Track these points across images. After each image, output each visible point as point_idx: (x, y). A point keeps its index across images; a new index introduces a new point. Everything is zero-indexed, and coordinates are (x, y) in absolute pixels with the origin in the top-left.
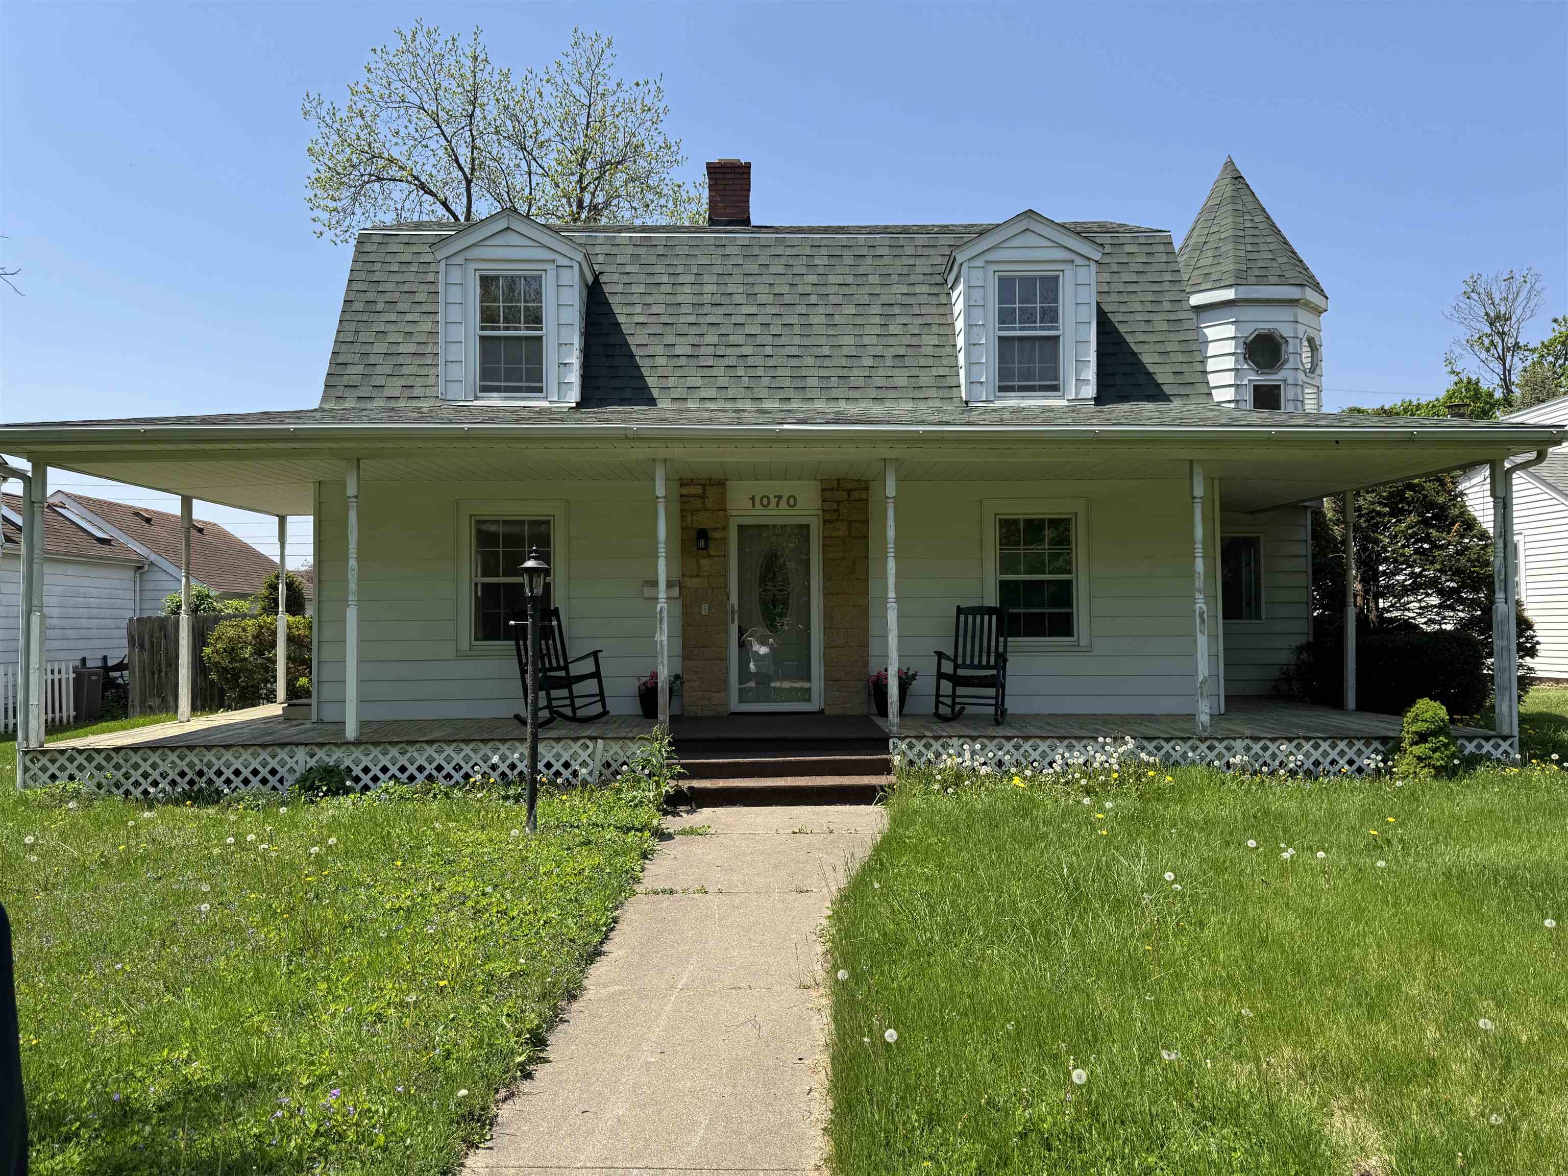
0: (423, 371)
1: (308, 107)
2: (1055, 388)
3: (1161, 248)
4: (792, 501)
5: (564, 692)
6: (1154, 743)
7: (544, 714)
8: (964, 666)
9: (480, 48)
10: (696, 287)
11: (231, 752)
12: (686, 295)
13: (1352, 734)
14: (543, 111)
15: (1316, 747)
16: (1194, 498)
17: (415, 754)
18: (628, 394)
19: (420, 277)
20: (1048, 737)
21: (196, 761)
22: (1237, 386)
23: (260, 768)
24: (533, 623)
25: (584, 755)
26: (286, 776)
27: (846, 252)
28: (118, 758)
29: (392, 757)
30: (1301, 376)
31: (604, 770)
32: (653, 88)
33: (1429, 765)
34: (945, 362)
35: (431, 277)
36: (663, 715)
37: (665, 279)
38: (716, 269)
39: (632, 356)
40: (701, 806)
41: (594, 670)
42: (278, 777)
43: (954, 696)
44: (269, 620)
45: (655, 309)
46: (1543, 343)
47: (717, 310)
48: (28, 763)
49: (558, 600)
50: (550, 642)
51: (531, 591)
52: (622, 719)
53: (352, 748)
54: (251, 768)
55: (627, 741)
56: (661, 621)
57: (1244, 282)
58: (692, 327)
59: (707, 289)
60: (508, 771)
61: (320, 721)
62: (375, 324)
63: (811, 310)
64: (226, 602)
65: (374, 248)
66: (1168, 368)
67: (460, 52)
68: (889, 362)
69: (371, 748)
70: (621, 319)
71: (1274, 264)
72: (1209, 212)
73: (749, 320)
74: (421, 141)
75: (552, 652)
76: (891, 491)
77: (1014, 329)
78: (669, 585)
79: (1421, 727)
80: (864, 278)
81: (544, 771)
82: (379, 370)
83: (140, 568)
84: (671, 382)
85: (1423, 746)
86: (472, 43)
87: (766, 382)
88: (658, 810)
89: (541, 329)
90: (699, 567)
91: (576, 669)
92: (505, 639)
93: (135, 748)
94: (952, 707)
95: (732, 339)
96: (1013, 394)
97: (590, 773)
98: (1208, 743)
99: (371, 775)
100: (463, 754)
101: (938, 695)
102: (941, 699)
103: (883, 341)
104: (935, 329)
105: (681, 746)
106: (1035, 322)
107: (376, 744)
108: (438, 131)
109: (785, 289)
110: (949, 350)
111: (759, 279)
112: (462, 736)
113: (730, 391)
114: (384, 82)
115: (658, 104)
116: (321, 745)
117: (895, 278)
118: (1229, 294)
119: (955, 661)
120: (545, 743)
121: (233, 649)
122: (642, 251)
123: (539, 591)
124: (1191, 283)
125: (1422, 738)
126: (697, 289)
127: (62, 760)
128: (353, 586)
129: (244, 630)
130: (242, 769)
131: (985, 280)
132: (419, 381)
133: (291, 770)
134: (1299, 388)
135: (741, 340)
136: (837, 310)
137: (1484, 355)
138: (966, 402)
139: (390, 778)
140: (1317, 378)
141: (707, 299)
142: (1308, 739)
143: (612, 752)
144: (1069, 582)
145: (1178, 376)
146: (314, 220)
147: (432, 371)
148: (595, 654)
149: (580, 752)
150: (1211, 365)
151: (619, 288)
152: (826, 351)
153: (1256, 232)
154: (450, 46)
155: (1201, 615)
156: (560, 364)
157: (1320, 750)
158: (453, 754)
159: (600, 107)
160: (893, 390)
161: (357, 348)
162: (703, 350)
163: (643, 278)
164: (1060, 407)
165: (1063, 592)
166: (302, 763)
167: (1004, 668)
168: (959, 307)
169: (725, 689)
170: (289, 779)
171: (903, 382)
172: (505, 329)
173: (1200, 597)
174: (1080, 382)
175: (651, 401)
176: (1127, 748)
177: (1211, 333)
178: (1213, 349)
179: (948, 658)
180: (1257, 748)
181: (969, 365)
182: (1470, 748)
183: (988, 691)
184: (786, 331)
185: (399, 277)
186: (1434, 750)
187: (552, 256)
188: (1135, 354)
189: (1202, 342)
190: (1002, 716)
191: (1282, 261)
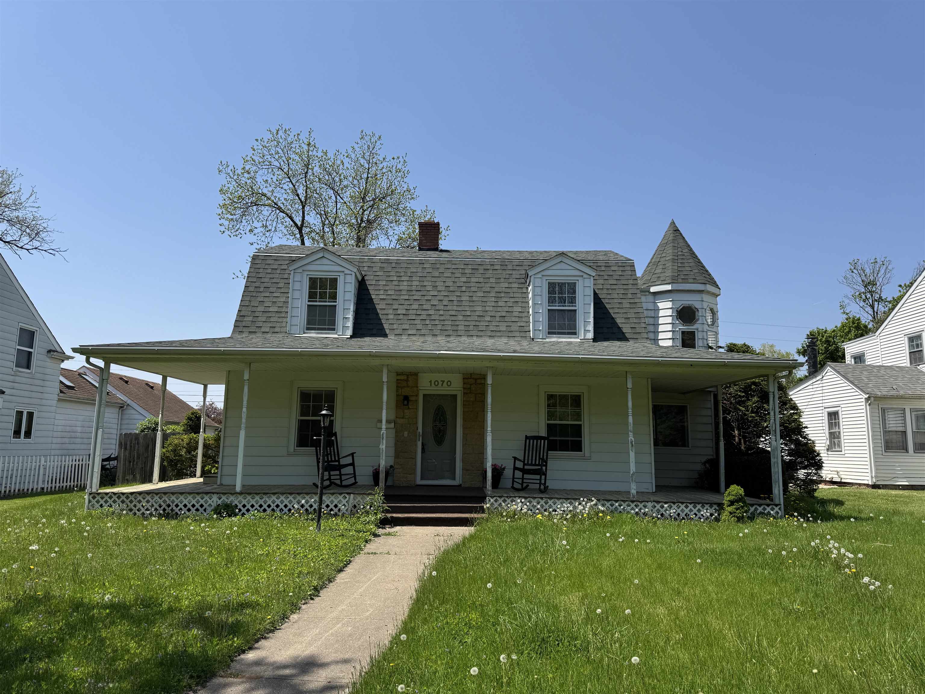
0: (280, 320)
1: (221, 168)
2: (575, 333)
3: (629, 268)
4: (449, 383)
5: (337, 472)
6: (610, 503)
7: (327, 483)
8: (528, 464)
9: (312, 139)
10: (409, 282)
11: (183, 496)
12: (404, 286)
13: (703, 501)
14: (344, 171)
15: (687, 507)
16: (628, 388)
17: (267, 499)
18: (374, 332)
19: (281, 276)
20: (561, 498)
21: (167, 500)
22: (673, 331)
23: (196, 504)
24: (324, 438)
25: (344, 502)
26: (208, 508)
27: (480, 267)
28: (132, 498)
29: (256, 500)
30: (706, 327)
31: (353, 509)
32: (402, 160)
33: (735, 516)
34: (524, 320)
35: (286, 276)
36: (382, 484)
37: (395, 278)
38: (419, 274)
39: (378, 314)
40: (396, 525)
41: (351, 462)
42: (204, 508)
43: (523, 478)
44: (195, 436)
45: (389, 292)
46: (894, 298)
47: (418, 293)
49: (337, 428)
50: (332, 448)
51: (324, 424)
52: (363, 487)
53: (238, 495)
54: (192, 504)
55: (364, 495)
56: (383, 439)
57: (676, 281)
58: (406, 301)
59: (415, 283)
60: (309, 508)
61: (221, 484)
62: (259, 298)
63: (463, 294)
64: (168, 426)
65: (259, 262)
66: (628, 325)
67: (301, 142)
68: (498, 319)
69: (247, 496)
70: (373, 297)
71: (692, 273)
72: (662, 246)
73: (433, 298)
74: (279, 184)
75: (332, 453)
76: (490, 382)
77: (556, 306)
78: (388, 422)
79: (732, 498)
80: (488, 279)
81: (326, 508)
82: (260, 319)
83: (121, 407)
84: (395, 326)
85: (732, 507)
86: (308, 137)
87: (439, 327)
88: (376, 526)
89: (336, 302)
90: (404, 414)
91: (343, 462)
92: (311, 447)
93: (140, 493)
94: (522, 484)
95: (425, 307)
96: (555, 336)
97: (347, 510)
98: (635, 503)
99: (246, 508)
100: (288, 500)
101: (514, 478)
102: (515, 480)
103: (495, 309)
104: (520, 304)
105: (388, 498)
106: (565, 303)
107: (249, 494)
108: (288, 180)
109: (451, 284)
110: (526, 314)
111: (439, 279)
112: (289, 492)
113: (422, 331)
114: (261, 155)
115: (404, 169)
116: (224, 494)
117: (502, 280)
118: (669, 287)
119: (524, 462)
120: (326, 495)
121: (175, 450)
122: (385, 265)
123: (327, 424)
124: (651, 281)
125: (732, 503)
126: (410, 283)
127: (106, 498)
128: (244, 420)
129: (182, 440)
130: (187, 504)
131: (542, 284)
132: (278, 325)
133: (210, 505)
134: (705, 333)
135: (429, 307)
136: (475, 294)
137: (862, 304)
138: (533, 339)
139: (255, 510)
140: (715, 328)
141: (414, 288)
142: (682, 503)
143: (357, 500)
144: (580, 425)
145: (633, 329)
146: (221, 225)
147: (285, 320)
148: (352, 454)
149: (342, 500)
150: (661, 321)
151: (373, 282)
152: (468, 313)
153: (683, 258)
154: (296, 137)
155: (632, 442)
156: (344, 318)
157: (689, 509)
158: (284, 499)
159: (374, 169)
160: (499, 332)
161: (250, 309)
162: (411, 312)
163: (385, 278)
164: (576, 342)
165: (577, 430)
166: (215, 502)
167: (546, 466)
168: (530, 295)
169: (414, 473)
170: (209, 509)
171: (504, 329)
172: (319, 301)
173: (631, 434)
174: (586, 331)
175: (385, 335)
176: (592, 503)
177: (661, 305)
178: (661, 313)
179: (520, 460)
180: (658, 506)
181: (534, 321)
182: (760, 509)
183: (538, 477)
184: (450, 303)
185: (271, 276)
186: (737, 509)
187: (343, 269)
188: (613, 318)
189: (657, 310)
190: (542, 487)
191: (696, 271)
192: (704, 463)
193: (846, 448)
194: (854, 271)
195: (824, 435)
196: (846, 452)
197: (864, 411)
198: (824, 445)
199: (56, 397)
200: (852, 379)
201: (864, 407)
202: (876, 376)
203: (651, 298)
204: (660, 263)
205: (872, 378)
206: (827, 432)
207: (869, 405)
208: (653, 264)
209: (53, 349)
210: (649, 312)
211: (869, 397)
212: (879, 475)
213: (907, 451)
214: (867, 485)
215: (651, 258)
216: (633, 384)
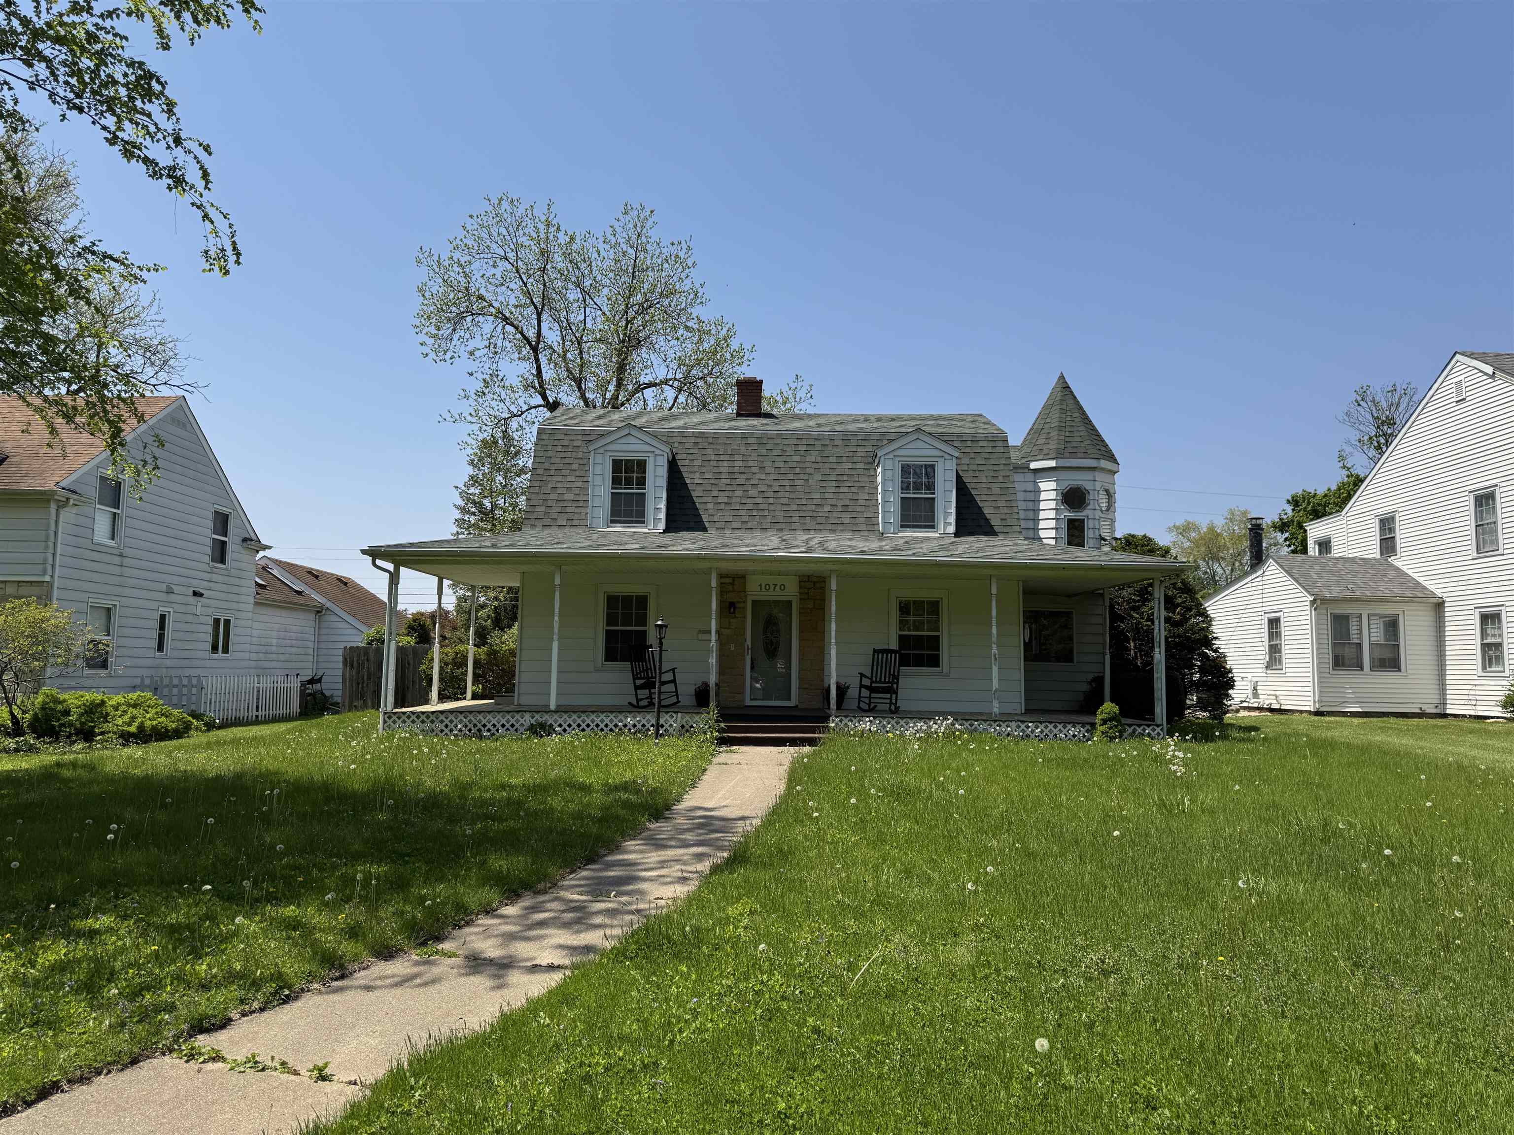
0: (579, 511)
2: (933, 527)
3: (1001, 444)
4: (783, 587)
6: (970, 722)
8: (876, 682)
10: (731, 462)
11: (491, 715)
12: (724, 467)
13: (1075, 722)
15: (1055, 727)
16: (992, 594)
17: (585, 718)
18: (692, 524)
19: (574, 455)
20: (913, 718)
22: (1057, 519)
23: (505, 724)
25: (672, 721)
26: (519, 728)
27: (817, 443)
29: (574, 719)
30: (1098, 514)
31: (682, 729)
32: (685, 247)
33: (1107, 736)
34: (871, 509)
36: (713, 702)
37: (713, 457)
38: (742, 452)
39: (694, 503)
41: (672, 678)
42: (515, 728)
43: (870, 698)
45: (707, 476)
47: (742, 476)
48: (387, 719)
49: (652, 640)
53: (552, 714)
54: (501, 723)
55: (692, 714)
56: (712, 652)
57: (1062, 456)
58: (728, 486)
59: (737, 463)
61: (520, 704)
63: (796, 477)
65: (546, 437)
66: (998, 516)
67: (537, 220)
68: (839, 509)
69: (562, 714)
70: (688, 481)
71: (1083, 445)
72: (1047, 408)
73: (760, 482)
74: (504, 282)
75: (649, 669)
76: (834, 586)
77: (910, 493)
78: (717, 633)
79: (1104, 716)
80: (827, 458)
82: (554, 509)
83: (319, 611)
84: (716, 518)
85: (1104, 726)
87: (769, 519)
88: (714, 744)
89: (645, 489)
90: (730, 623)
91: (662, 678)
92: (624, 661)
94: (869, 705)
95: (751, 494)
96: (909, 530)
97: (675, 730)
98: (997, 723)
99: (562, 728)
100: (609, 718)
101: (860, 697)
102: (861, 699)
103: (836, 496)
104: (867, 490)
105: (724, 716)
106: (922, 490)
107: (564, 713)
109: (782, 465)
110: (874, 502)
111: (766, 458)
113: (749, 524)
116: (538, 712)
117: (845, 459)
118: (1052, 463)
119: (871, 678)
122: (700, 440)
124: (1032, 454)
125: (1104, 722)
126: (731, 464)
127: (404, 718)
128: (556, 631)
129: (447, 655)
130: (496, 724)
131: (894, 466)
132: (576, 516)
133: (522, 725)
134: (1097, 522)
135: (755, 494)
136: (811, 477)
137: (1372, 453)
138: (882, 534)
139: (573, 729)
140: (1111, 514)
141: (736, 469)
142: (1051, 723)
143: (686, 719)
144: (938, 636)
145: (1003, 522)
146: (422, 344)
147: (583, 510)
148: (673, 670)
149: (668, 719)
150: (1042, 505)
151: (687, 463)
152: (804, 502)
153: (1073, 424)
154: (528, 212)
155: (995, 656)
156: (655, 508)
157: (1058, 729)
158: (604, 719)
160: (841, 526)
161: (541, 496)
162: (734, 500)
163: (700, 457)
164: (935, 538)
165: (934, 642)
166: (527, 721)
167: (897, 683)
168: (879, 479)
169: (742, 693)
170: (521, 730)
171: (847, 521)
172: (625, 488)
173: (994, 646)
174: (947, 524)
175: (704, 529)
176: (949, 722)
177: (1043, 486)
178: (1043, 496)
179: (867, 677)
180: (1023, 726)
181: (884, 512)
182: (1139, 730)
183: (888, 696)
184: (781, 489)
185: (562, 455)
186: (1110, 728)
187: (652, 449)
188: (980, 508)
189: (1038, 491)
190: (893, 707)
191: (1089, 442)
192: (1090, 683)
193: (1288, 665)
194: (1362, 403)
195: (1263, 648)
196: (1288, 670)
197: (1308, 617)
198: (1262, 661)
199: (252, 600)
200: (1296, 576)
201: (1308, 612)
202: (1331, 572)
203: (1030, 477)
204: (1043, 431)
205: (1324, 574)
206: (1266, 644)
207: (1315, 609)
208: (1035, 432)
209: (248, 536)
210: (1028, 494)
211: (1315, 600)
212: (1324, 699)
213: (1362, 669)
214: (1309, 712)
215: (1033, 422)
216: (998, 589)
